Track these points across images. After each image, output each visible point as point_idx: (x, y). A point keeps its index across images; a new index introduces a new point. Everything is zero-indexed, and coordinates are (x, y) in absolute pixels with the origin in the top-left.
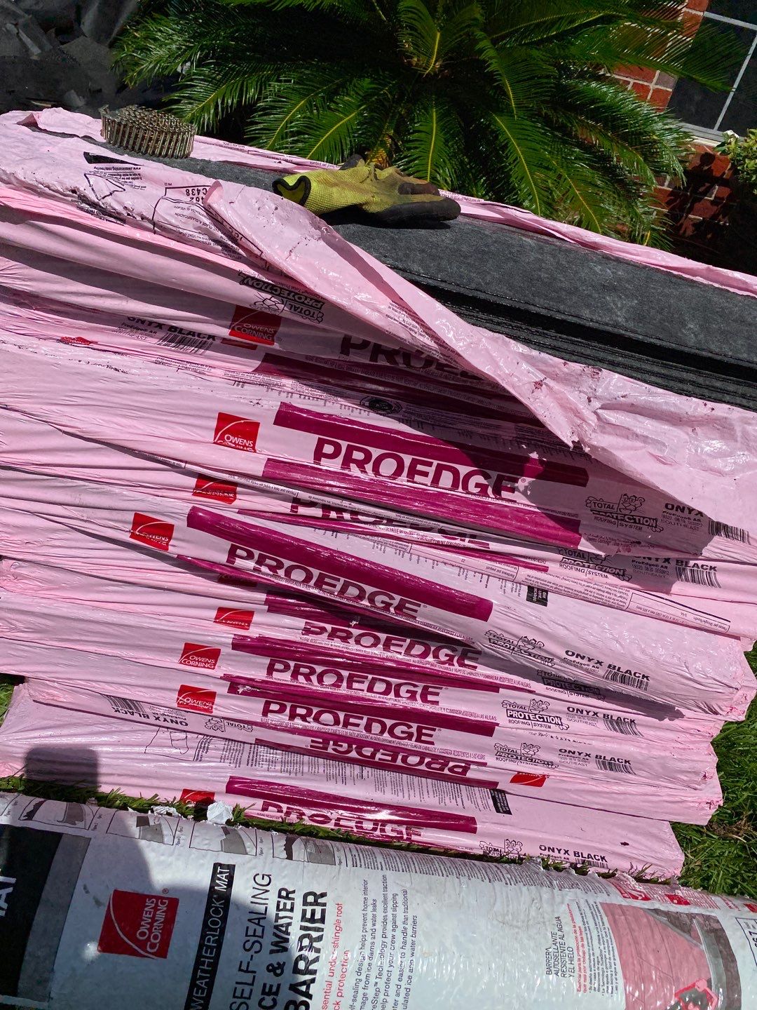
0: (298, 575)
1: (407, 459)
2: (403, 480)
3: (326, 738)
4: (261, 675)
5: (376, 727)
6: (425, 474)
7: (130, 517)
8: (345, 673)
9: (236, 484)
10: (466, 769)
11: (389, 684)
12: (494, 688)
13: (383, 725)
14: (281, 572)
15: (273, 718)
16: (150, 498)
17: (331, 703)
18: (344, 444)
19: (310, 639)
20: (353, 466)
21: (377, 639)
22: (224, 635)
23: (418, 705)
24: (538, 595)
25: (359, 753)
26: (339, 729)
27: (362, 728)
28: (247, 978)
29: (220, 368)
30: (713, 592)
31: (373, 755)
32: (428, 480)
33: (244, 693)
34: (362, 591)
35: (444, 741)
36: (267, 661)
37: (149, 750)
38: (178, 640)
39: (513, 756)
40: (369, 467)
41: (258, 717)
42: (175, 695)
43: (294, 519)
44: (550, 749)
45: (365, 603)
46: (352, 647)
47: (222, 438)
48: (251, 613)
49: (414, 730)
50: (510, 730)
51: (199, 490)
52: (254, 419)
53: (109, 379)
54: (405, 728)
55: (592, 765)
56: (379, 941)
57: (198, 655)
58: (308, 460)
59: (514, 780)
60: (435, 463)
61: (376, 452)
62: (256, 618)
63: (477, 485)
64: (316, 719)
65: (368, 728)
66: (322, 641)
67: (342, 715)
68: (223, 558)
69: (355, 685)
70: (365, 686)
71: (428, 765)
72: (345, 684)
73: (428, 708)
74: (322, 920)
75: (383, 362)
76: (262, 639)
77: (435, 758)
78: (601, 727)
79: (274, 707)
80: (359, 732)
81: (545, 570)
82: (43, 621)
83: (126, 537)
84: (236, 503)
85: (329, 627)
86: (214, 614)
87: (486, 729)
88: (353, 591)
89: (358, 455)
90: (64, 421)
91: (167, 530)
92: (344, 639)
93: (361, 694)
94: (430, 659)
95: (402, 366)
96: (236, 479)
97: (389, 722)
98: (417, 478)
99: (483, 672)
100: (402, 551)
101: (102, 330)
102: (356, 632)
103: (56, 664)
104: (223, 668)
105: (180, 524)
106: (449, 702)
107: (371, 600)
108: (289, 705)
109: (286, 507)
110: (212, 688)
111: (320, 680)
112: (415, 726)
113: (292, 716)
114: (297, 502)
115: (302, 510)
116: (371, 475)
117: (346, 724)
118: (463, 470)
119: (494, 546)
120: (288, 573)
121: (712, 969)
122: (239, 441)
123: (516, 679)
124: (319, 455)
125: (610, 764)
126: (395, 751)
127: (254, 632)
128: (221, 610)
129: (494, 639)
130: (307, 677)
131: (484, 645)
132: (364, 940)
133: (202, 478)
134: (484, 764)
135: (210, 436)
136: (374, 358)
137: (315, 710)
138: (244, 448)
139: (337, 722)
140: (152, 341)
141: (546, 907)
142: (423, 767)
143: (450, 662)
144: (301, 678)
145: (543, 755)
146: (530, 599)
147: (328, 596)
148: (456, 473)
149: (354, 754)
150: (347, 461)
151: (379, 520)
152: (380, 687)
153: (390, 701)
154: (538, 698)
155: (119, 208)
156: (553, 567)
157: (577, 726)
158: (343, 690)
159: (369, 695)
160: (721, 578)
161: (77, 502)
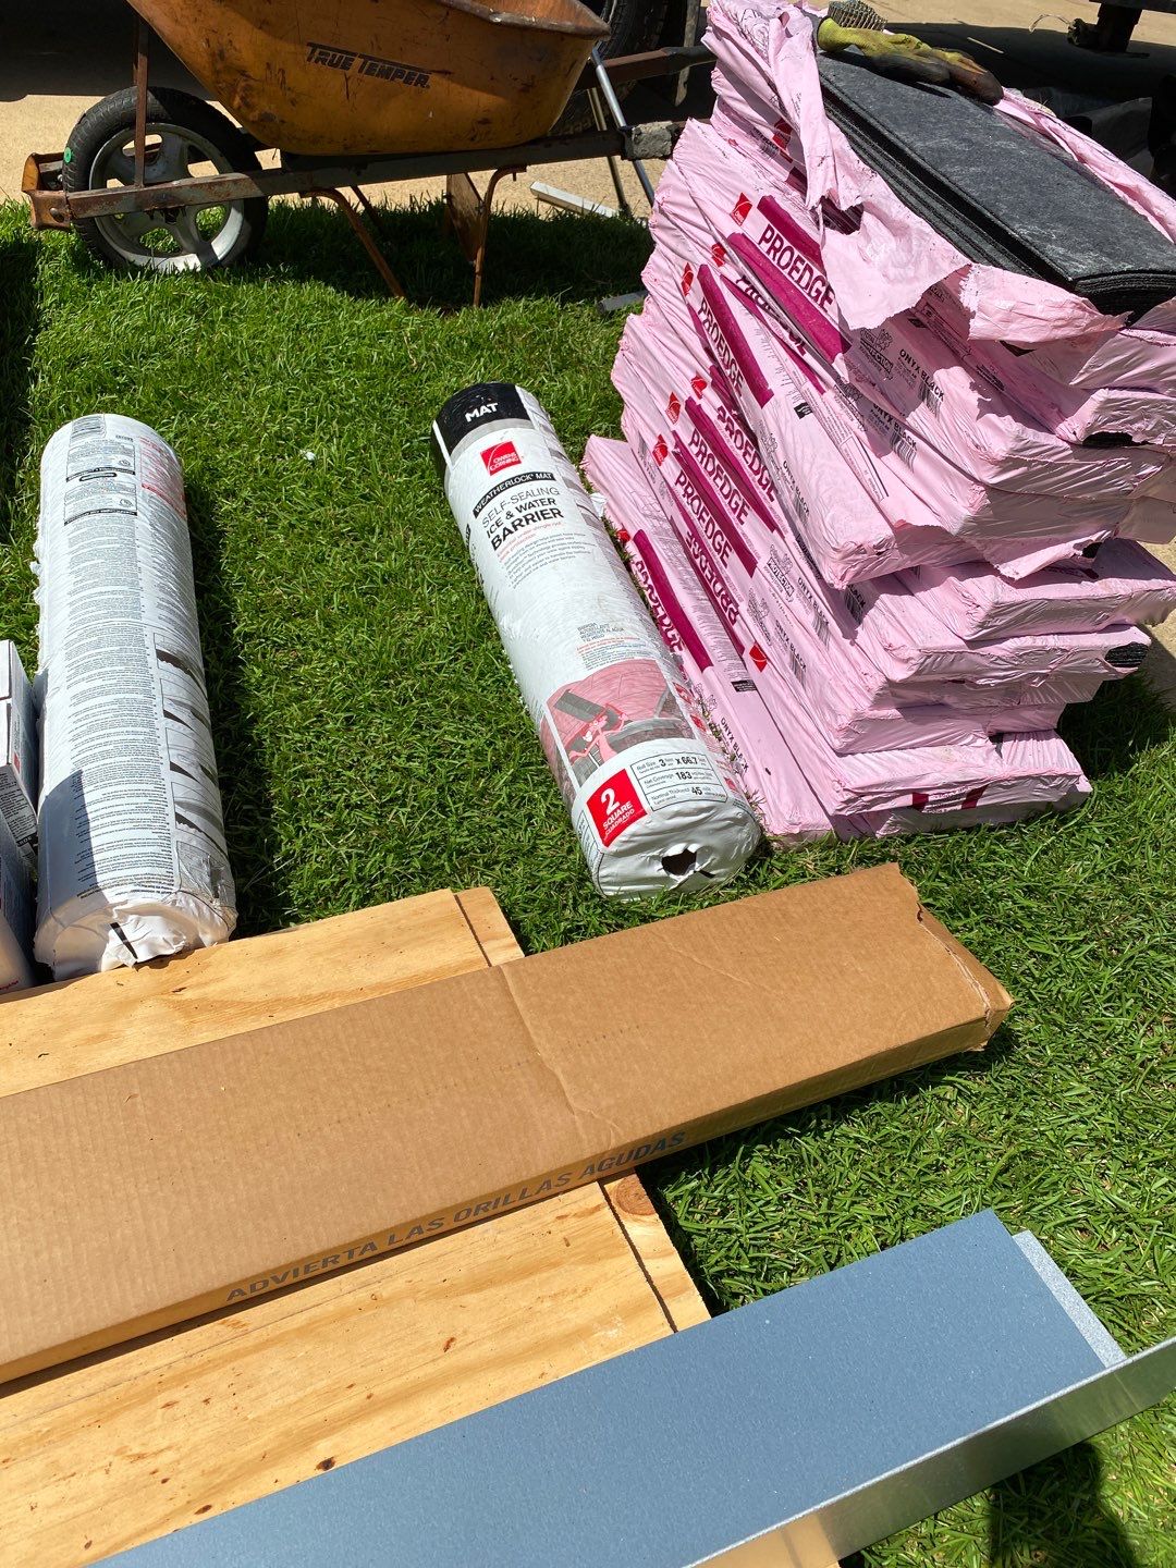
3: (693, 533)
4: (687, 442)
5: (710, 529)
6: (798, 271)
8: (717, 463)
10: (735, 618)
12: (772, 525)
15: (679, 491)
16: (697, 253)
17: (702, 490)
18: (776, 233)
19: (718, 422)
20: (772, 253)
23: (735, 520)
27: (705, 525)
28: (499, 510)
30: (905, 474)
31: (705, 566)
32: (797, 277)
33: (677, 457)
36: (694, 430)
37: (634, 494)
38: (671, 387)
40: (778, 256)
41: (674, 485)
44: (772, 618)
47: (734, 211)
48: (705, 384)
49: (723, 544)
50: (762, 578)
51: (712, 251)
52: (752, 202)
57: (673, 406)
58: (757, 240)
59: (752, 653)
60: (806, 262)
63: (817, 290)
67: (702, 506)
71: (722, 601)
72: (714, 474)
73: (737, 526)
76: (700, 409)
79: (682, 478)
80: (704, 531)
81: (822, 391)
84: (721, 268)
87: (751, 565)
89: (778, 244)
93: (716, 490)
97: (716, 528)
98: (794, 273)
104: (677, 426)
108: (688, 480)
109: (735, 278)
110: (669, 444)
113: (685, 493)
114: (741, 275)
117: (701, 517)
118: (816, 274)
127: (698, 398)
128: (696, 374)
130: (703, 457)
135: (731, 208)
139: (699, 513)
144: (700, 457)
154: (788, 554)
156: (829, 394)
158: (712, 481)
159: (720, 495)
160: (917, 462)
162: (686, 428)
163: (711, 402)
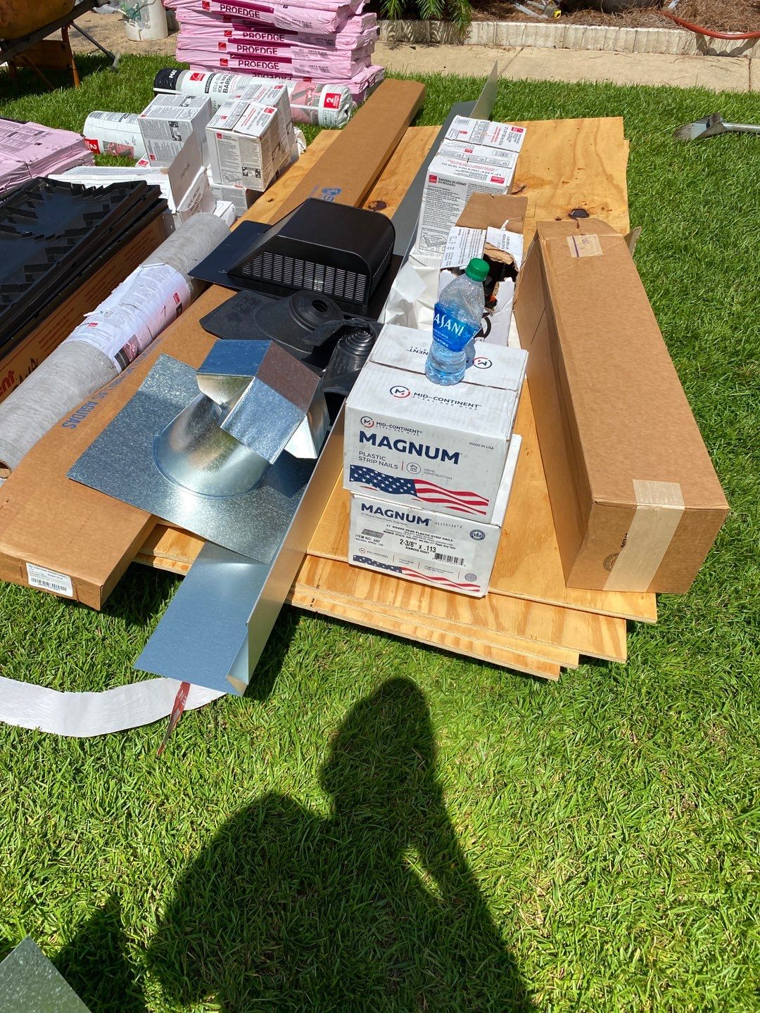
4: (235, 50)
5: (265, 65)
8: (254, 47)
11: (265, 49)
14: (231, 11)
15: (241, 66)
19: (245, 37)
26: (257, 68)
34: (247, 12)
38: (217, 42)
41: (238, 66)
44: (307, 66)
45: (249, 15)
46: (255, 38)
48: (230, 31)
49: (274, 65)
50: (295, 61)
54: (271, 64)
55: (319, 71)
62: (233, 33)
64: (251, 66)
66: (247, 37)
67: (256, 62)
70: (260, 51)
73: (275, 55)
78: (319, 57)
79: (241, 62)
83: (201, 9)
85: (249, 32)
86: (222, 33)
87: (289, 61)
92: (253, 36)
94: (273, 40)
97: (267, 63)
102: (255, 33)
106: (281, 52)
108: (244, 61)
111: (249, 51)
113: (245, 65)
125: (324, 70)
128: (225, 31)
130: (246, 50)
137: (250, 61)
139: (256, 65)
143: (278, 40)
145: (307, 69)
152: (263, 51)
157: (312, 56)
159: (261, 54)
162: (233, 48)
163: (238, 34)
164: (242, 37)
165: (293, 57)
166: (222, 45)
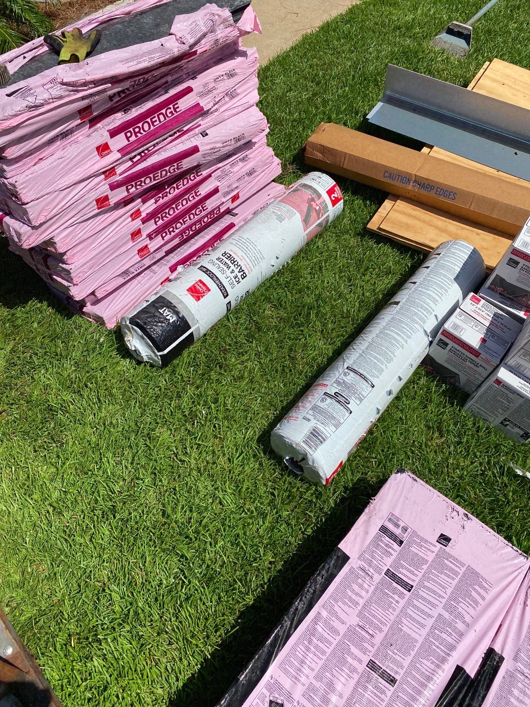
0: (148, 181)
1: (149, 120)
2: (152, 128)
3: (181, 233)
4: (153, 228)
5: (192, 216)
6: (156, 121)
7: (95, 203)
8: (174, 206)
9: (114, 167)
10: (219, 210)
11: (186, 199)
12: (209, 176)
13: (193, 214)
14: (143, 184)
15: (166, 238)
16: (96, 191)
17: (176, 219)
18: (131, 129)
19: (159, 203)
20: (138, 134)
21: (174, 188)
22: (138, 223)
23: (197, 199)
24: (204, 134)
25: (192, 231)
26: (184, 226)
27: (189, 220)
28: (229, 279)
29: (80, 136)
30: (240, 97)
31: (196, 227)
32: (158, 122)
33: (155, 237)
34: (166, 170)
35: (210, 205)
36: (153, 221)
38: (128, 235)
39: (228, 193)
40: (142, 131)
41: (163, 242)
42: (137, 256)
43: (135, 164)
44: (234, 183)
45: (169, 174)
46: (170, 196)
47: (101, 155)
48: (139, 210)
49: (201, 208)
50: (223, 185)
51: (106, 178)
52: (105, 142)
53: (62, 162)
54: (198, 210)
55: (247, 178)
56: (245, 248)
57: (136, 235)
58: (126, 143)
59: (232, 202)
60: (156, 115)
61: (140, 125)
62: (141, 210)
63: (170, 113)
64: (177, 229)
65: (190, 219)
66: (161, 201)
67: (181, 221)
68: (126, 194)
69: (179, 208)
70: (181, 206)
71: (210, 218)
72: (176, 210)
73: (200, 197)
74: (231, 255)
75: (123, 95)
76: (147, 214)
77: (210, 213)
78: (241, 164)
79: (164, 235)
80: (189, 223)
81: (200, 125)
82: (91, 263)
83: (97, 211)
84: (117, 173)
85: (160, 195)
86: (130, 219)
87: (216, 191)
88: (164, 173)
89: (137, 130)
90: (60, 186)
91: (106, 198)
92: (166, 196)
93: (181, 209)
94: (190, 181)
95: (128, 92)
96: (114, 164)
97: (193, 212)
98: (155, 124)
99: (205, 173)
100: (165, 151)
101: (44, 151)
102: (168, 190)
103: (101, 276)
104: (144, 234)
105: (109, 192)
106: (204, 190)
107: (170, 172)
108: (167, 230)
109: (130, 163)
110: (145, 244)
111: (170, 215)
112: (200, 206)
113: (170, 234)
114: (131, 159)
115: (135, 160)
116: (144, 133)
117: (184, 222)
118: (163, 111)
119: (185, 129)
120: (145, 183)
121: (309, 192)
122: (106, 152)
123: (214, 168)
124: (128, 138)
125: (250, 174)
126: (199, 221)
127: (144, 215)
128: (131, 215)
129: (204, 156)
130: (165, 216)
131: (203, 161)
132: (242, 251)
133: (104, 173)
134: (223, 203)
135: (98, 157)
136: (120, 96)
137: (174, 226)
138: (109, 153)
139: (182, 224)
140: (58, 143)
141: (269, 212)
142: (210, 220)
143: (195, 178)
144: (165, 218)
145: (234, 186)
146: (203, 136)
147: (158, 181)
148: (162, 114)
149: (191, 233)
150: (136, 133)
151: (154, 146)
152: (184, 202)
153: (190, 203)
154: (221, 169)
155: (42, 101)
156: (201, 123)
157: (236, 169)
158: (177, 212)
159: (184, 207)
160: (239, 91)
161: (78, 211)
162: (151, 226)
163: (149, 206)
164: (155, 206)
165: (218, 184)
166: (136, 234)
